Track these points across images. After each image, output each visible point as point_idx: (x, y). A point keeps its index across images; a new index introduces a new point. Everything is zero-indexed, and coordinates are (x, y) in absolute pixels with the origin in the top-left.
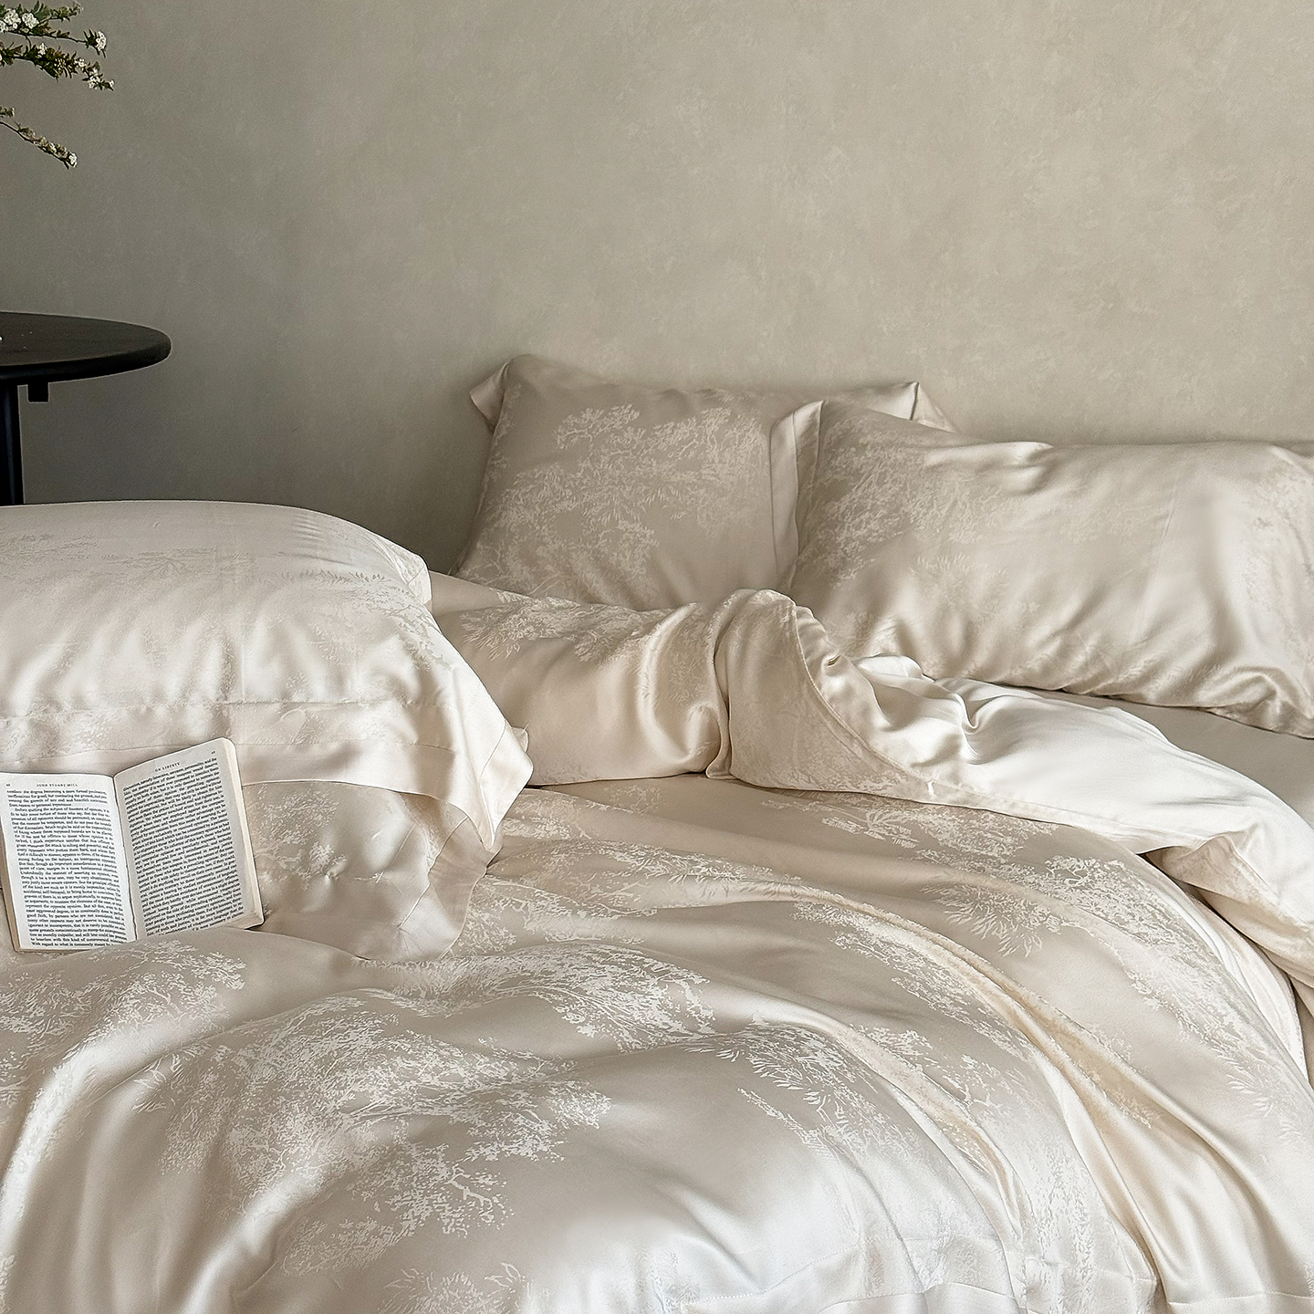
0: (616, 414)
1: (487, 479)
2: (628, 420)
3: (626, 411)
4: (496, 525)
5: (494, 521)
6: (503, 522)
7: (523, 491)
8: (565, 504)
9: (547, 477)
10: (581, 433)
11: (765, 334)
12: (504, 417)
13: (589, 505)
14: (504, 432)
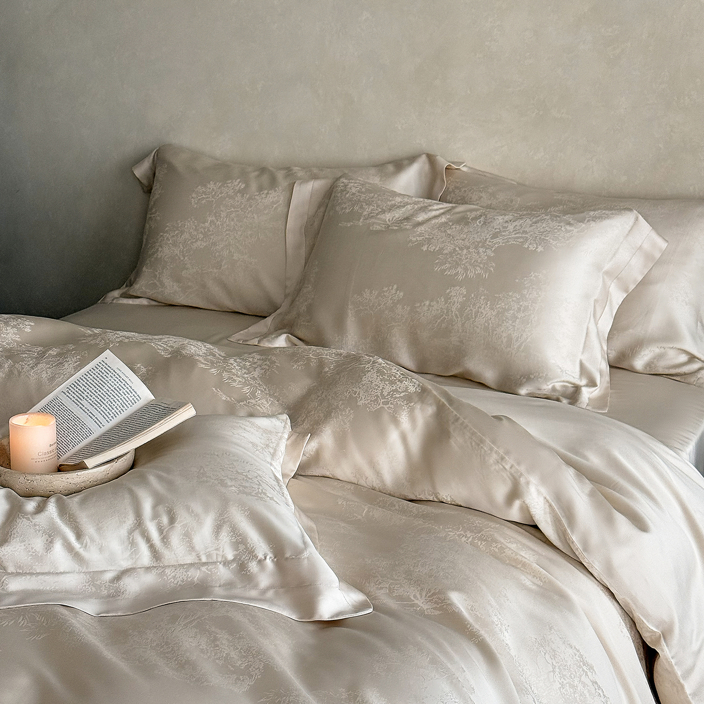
0: (229, 185)
1: (147, 226)
2: (237, 188)
3: (236, 184)
4: (155, 256)
5: (153, 254)
6: (160, 255)
7: (172, 235)
8: (199, 243)
9: (186, 227)
10: (208, 198)
12: (156, 187)
13: (214, 244)
14: (157, 196)
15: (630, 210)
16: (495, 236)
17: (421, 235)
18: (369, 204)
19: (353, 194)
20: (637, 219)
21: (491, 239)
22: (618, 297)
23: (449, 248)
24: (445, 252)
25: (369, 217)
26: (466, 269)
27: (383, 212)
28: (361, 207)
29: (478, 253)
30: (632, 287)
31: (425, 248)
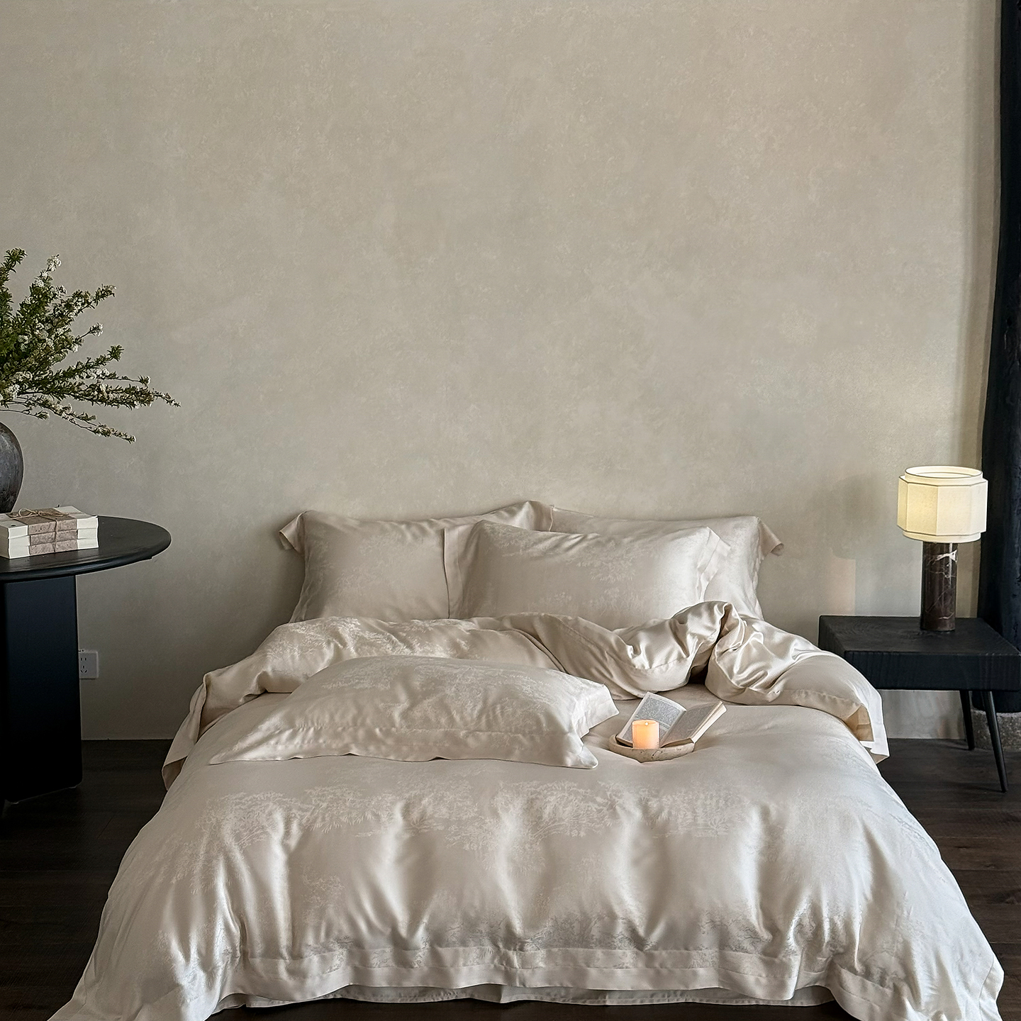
9: (360, 571)
11: (439, 490)
15: (705, 527)
16: (627, 552)
17: (572, 557)
18: (521, 539)
19: (504, 534)
20: (710, 532)
21: (627, 553)
22: (705, 584)
23: (598, 564)
24: (595, 566)
25: (526, 548)
26: (615, 576)
27: (535, 543)
28: (516, 542)
29: (620, 564)
30: (712, 577)
31: (579, 565)
